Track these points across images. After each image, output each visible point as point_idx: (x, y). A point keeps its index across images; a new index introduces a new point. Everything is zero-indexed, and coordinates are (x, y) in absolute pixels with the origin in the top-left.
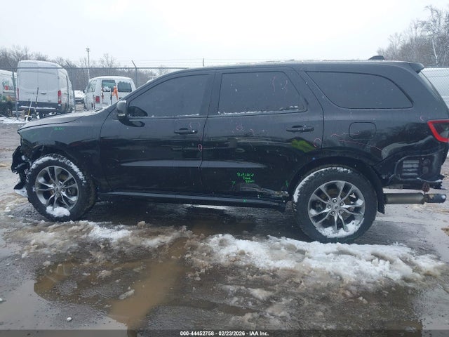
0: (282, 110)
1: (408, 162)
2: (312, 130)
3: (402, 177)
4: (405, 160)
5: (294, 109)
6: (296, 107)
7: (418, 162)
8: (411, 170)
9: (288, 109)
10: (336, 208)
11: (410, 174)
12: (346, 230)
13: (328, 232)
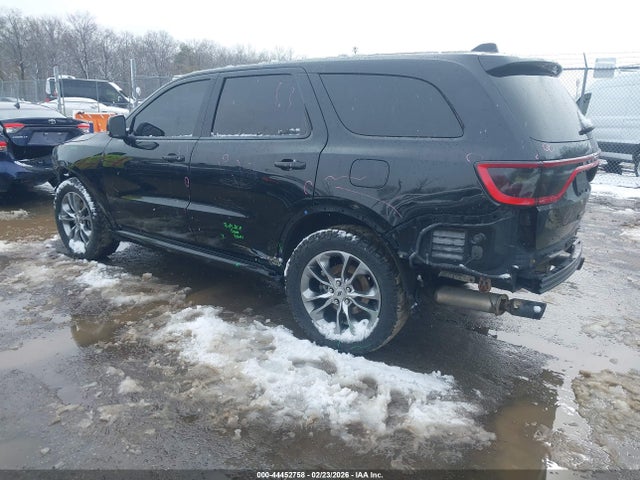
0: (281, 133)
1: (444, 234)
2: (303, 168)
3: (431, 258)
4: (436, 229)
5: (295, 133)
6: (298, 130)
7: (462, 236)
8: (449, 249)
9: (288, 132)
10: (340, 294)
11: (449, 256)
12: (353, 332)
13: (328, 329)
